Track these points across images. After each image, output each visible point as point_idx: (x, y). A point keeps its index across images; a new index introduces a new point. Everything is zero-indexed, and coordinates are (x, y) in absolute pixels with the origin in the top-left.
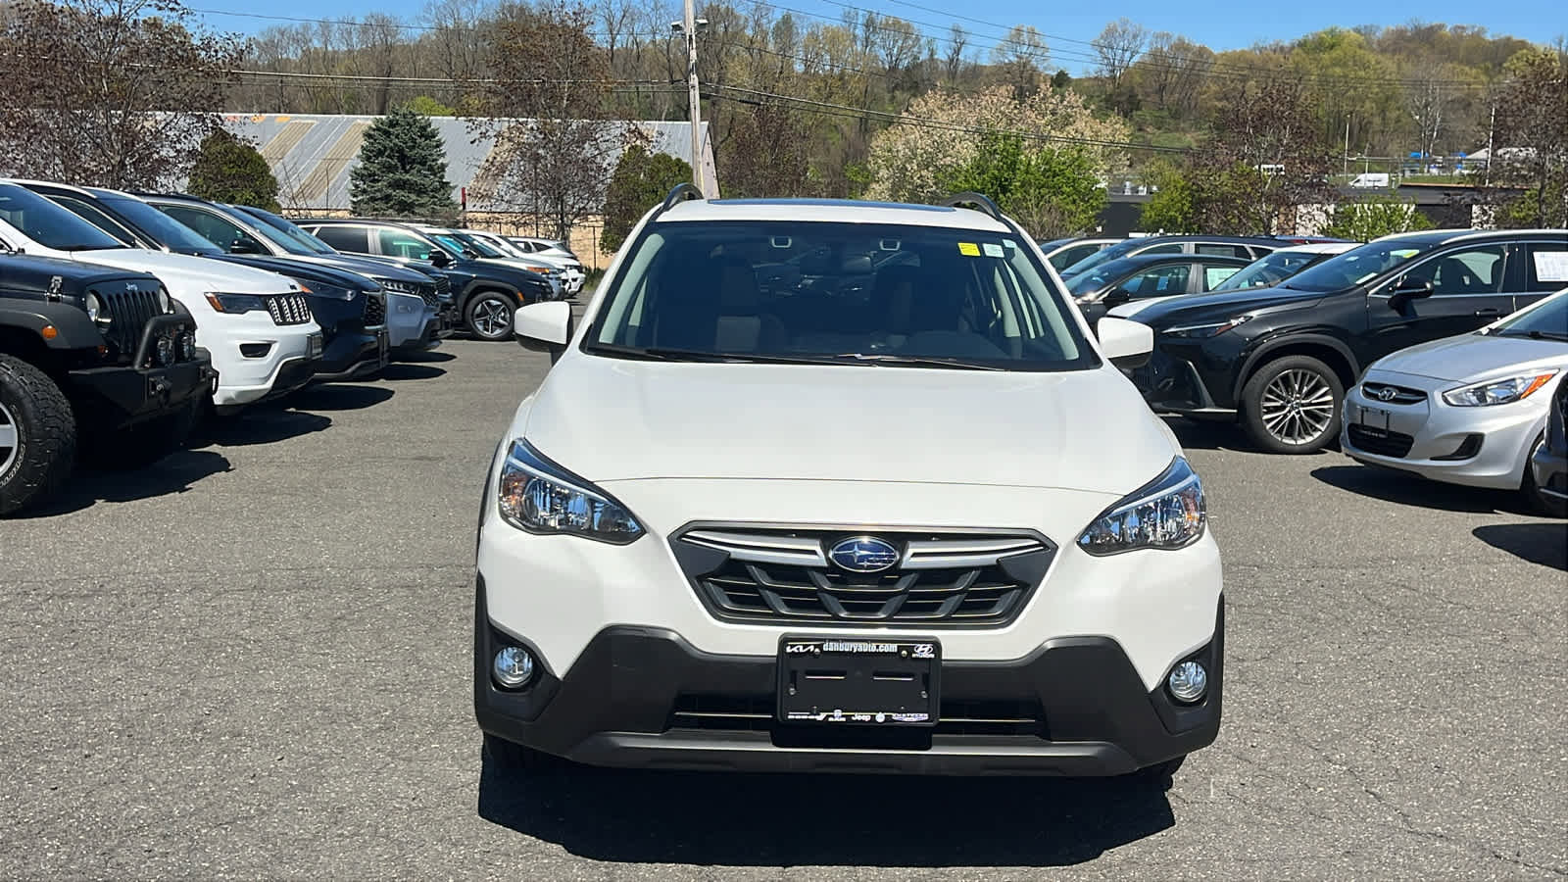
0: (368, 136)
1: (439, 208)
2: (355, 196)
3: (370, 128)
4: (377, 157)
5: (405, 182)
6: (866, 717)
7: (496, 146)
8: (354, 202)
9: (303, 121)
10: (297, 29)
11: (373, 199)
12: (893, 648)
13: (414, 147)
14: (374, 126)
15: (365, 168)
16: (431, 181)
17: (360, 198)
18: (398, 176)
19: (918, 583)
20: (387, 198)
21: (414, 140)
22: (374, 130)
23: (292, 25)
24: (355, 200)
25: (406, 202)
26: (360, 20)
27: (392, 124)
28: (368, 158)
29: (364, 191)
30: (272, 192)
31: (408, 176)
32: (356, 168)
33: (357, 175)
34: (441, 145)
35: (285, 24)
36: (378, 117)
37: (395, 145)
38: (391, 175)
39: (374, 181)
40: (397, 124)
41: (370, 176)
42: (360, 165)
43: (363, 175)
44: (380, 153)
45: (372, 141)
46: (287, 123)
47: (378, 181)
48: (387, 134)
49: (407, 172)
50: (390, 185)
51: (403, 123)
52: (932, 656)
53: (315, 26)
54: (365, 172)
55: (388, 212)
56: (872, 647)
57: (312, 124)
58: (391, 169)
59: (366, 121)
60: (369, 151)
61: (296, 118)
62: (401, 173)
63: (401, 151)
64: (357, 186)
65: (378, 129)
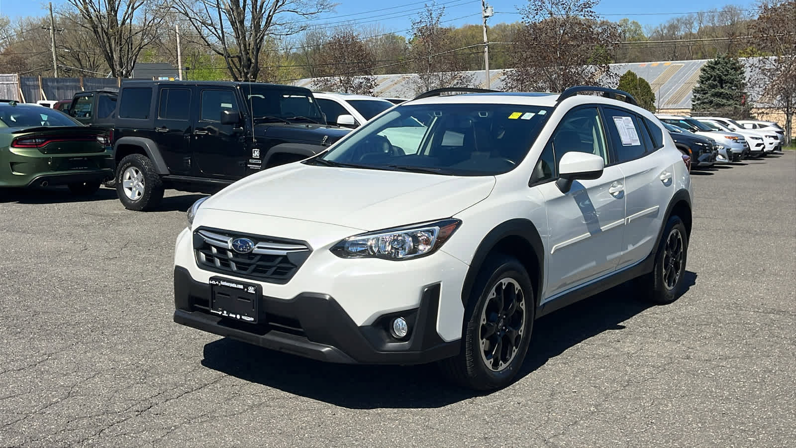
0: (703, 70)
1: (738, 106)
2: (694, 101)
3: (705, 66)
4: (706, 81)
5: (721, 93)
6: (234, 316)
7: (751, 72)
8: (693, 105)
9: (677, 64)
10: (686, 18)
11: (703, 103)
12: (241, 287)
13: (727, 75)
14: (707, 65)
15: (701, 87)
16: (736, 92)
17: (697, 102)
18: (717, 90)
19: (260, 260)
20: (711, 102)
21: (727, 71)
22: (707, 67)
23: (683, 16)
24: (694, 103)
25: (720, 104)
26: (720, 10)
27: (716, 63)
28: (702, 82)
29: (699, 99)
30: (652, 100)
31: (723, 90)
32: (696, 87)
33: (696, 91)
34: (744, 73)
35: (680, 16)
36: (709, 60)
37: (717, 74)
38: (713, 90)
39: (704, 94)
40: (719, 63)
41: (702, 91)
42: (698, 85)
43: (698, 91)
44: (709, 79)
45: (705, 72)
46: (669, 65)
47: (707, 93)
48: (713, 68)
49: (722, 88)
50: (713, 95)
51: (723, 63)
52: (254, 292)
53: (695, 15)
54: (700, 89)
55: (709, 110)
56: (234, 285)
57: (682, 65)
58: (714, 87)
59: (705, 62)
60: (702, 78)
61: (674, 63)
62: (719, 89)
63: (720, 77)
64: (695, 96)
65: (709, 66)
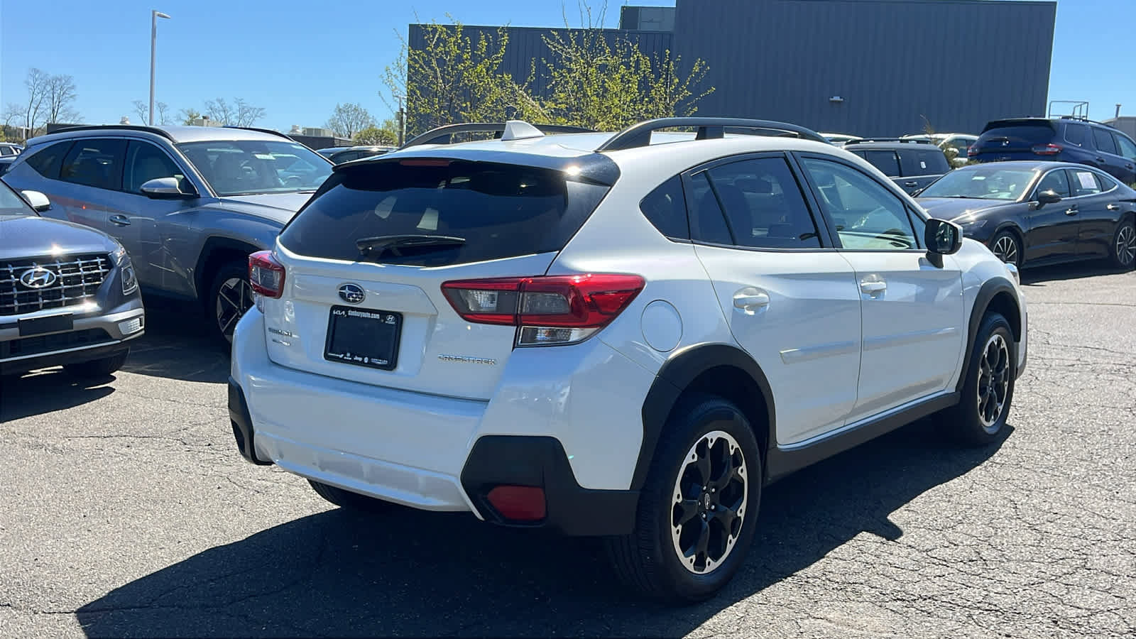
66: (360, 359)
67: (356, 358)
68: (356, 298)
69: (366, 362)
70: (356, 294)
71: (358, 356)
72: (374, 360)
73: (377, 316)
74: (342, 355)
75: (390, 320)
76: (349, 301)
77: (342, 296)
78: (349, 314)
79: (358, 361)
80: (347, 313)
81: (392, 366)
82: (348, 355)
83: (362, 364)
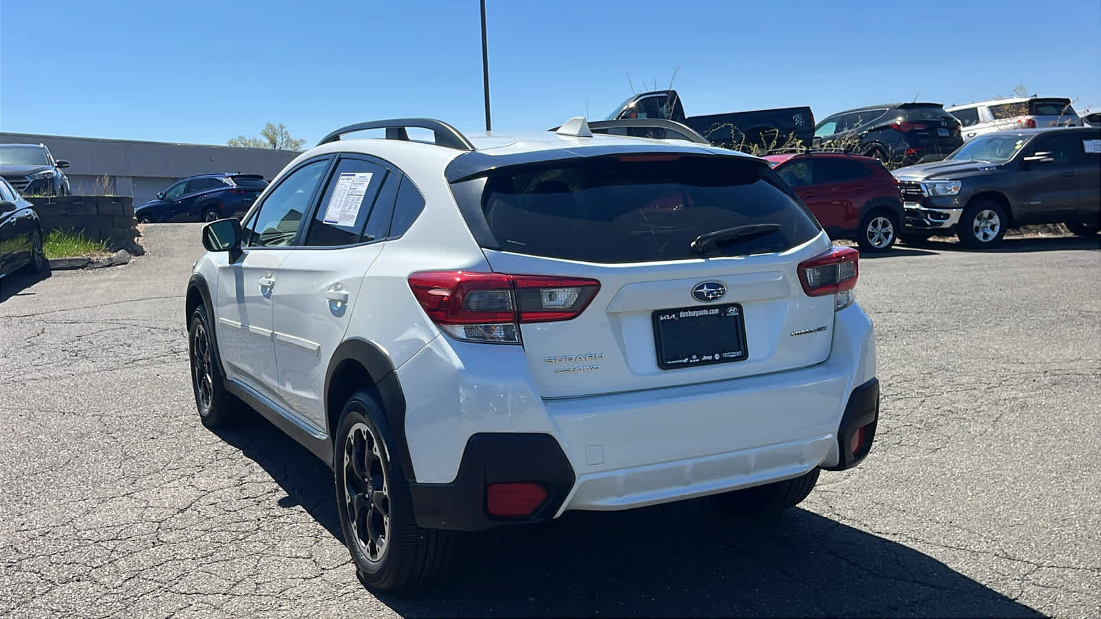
66: (710, 358)
67: (705, 358)
68: (717, 294)
69: (717, 358)
70: (717, 291)
71: (707, 356)
72: (725, 355)
73: (717, 311)
74: (687, 359)
75: (732, 311)
76: (708, 300)
77: (699, 296)
78: (681, 316)
79: (708, 360)
80: (678, 316)
81: (744, 356)
82: (694, 357)
83: (714, 362)
